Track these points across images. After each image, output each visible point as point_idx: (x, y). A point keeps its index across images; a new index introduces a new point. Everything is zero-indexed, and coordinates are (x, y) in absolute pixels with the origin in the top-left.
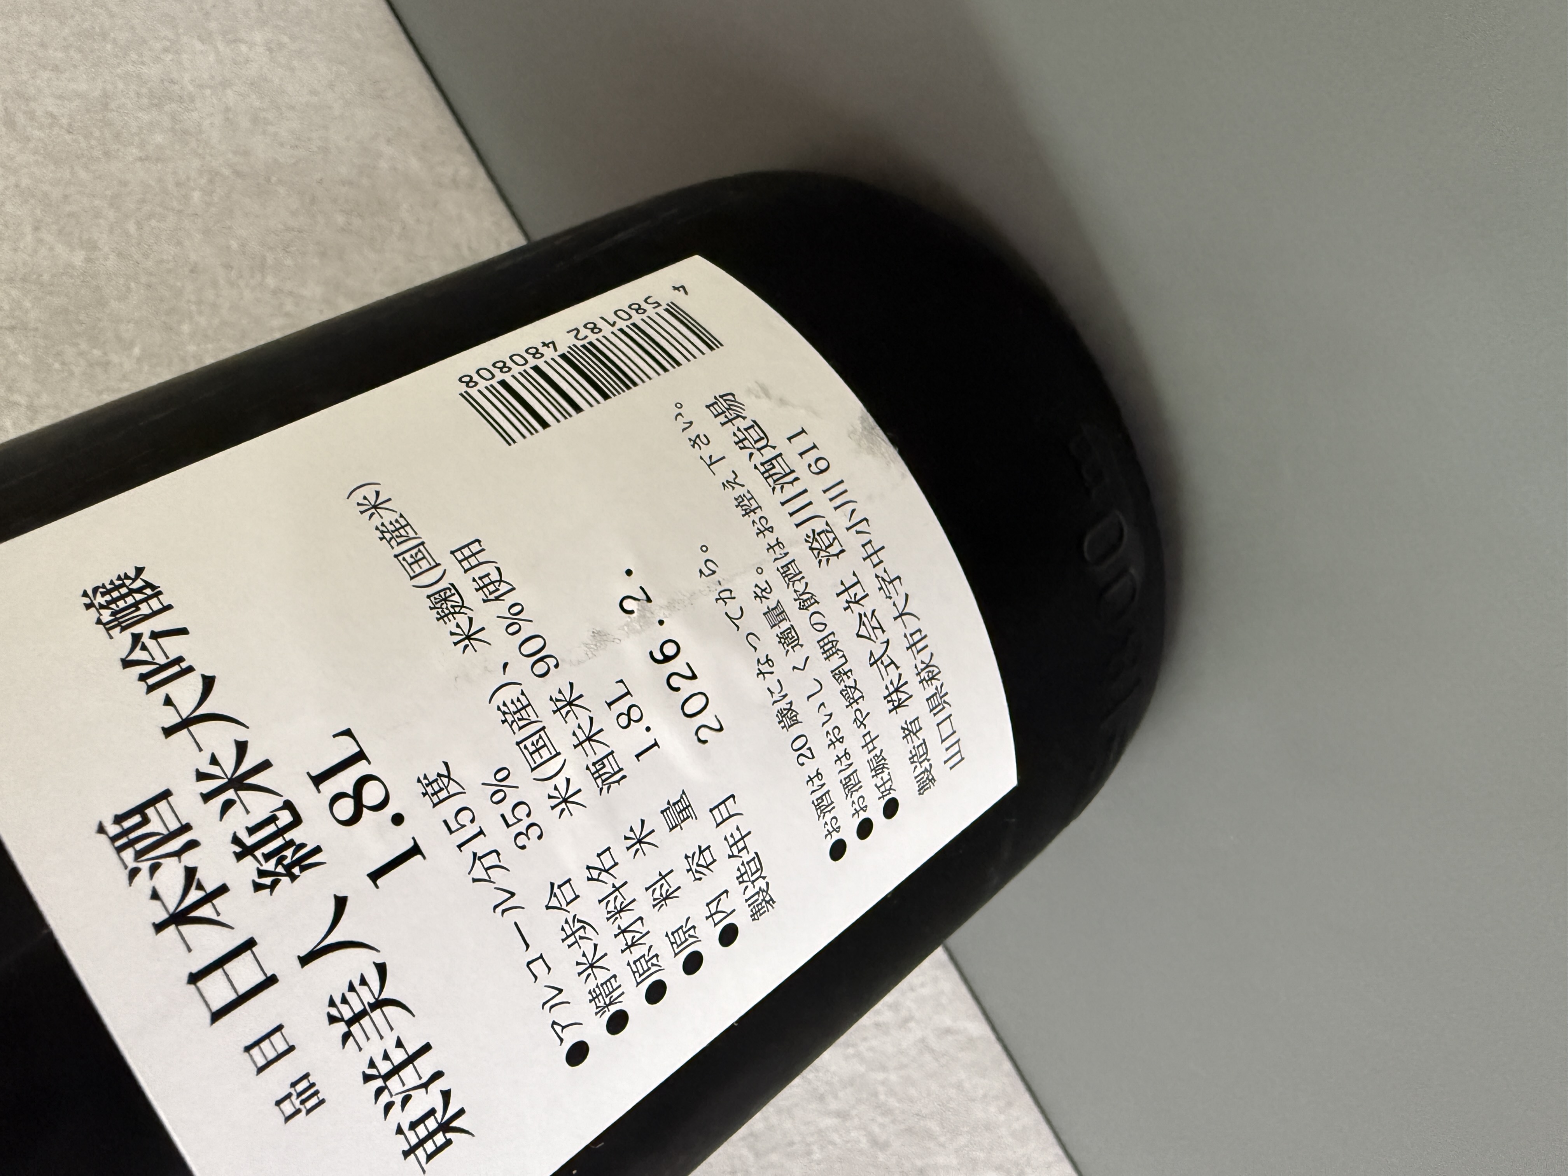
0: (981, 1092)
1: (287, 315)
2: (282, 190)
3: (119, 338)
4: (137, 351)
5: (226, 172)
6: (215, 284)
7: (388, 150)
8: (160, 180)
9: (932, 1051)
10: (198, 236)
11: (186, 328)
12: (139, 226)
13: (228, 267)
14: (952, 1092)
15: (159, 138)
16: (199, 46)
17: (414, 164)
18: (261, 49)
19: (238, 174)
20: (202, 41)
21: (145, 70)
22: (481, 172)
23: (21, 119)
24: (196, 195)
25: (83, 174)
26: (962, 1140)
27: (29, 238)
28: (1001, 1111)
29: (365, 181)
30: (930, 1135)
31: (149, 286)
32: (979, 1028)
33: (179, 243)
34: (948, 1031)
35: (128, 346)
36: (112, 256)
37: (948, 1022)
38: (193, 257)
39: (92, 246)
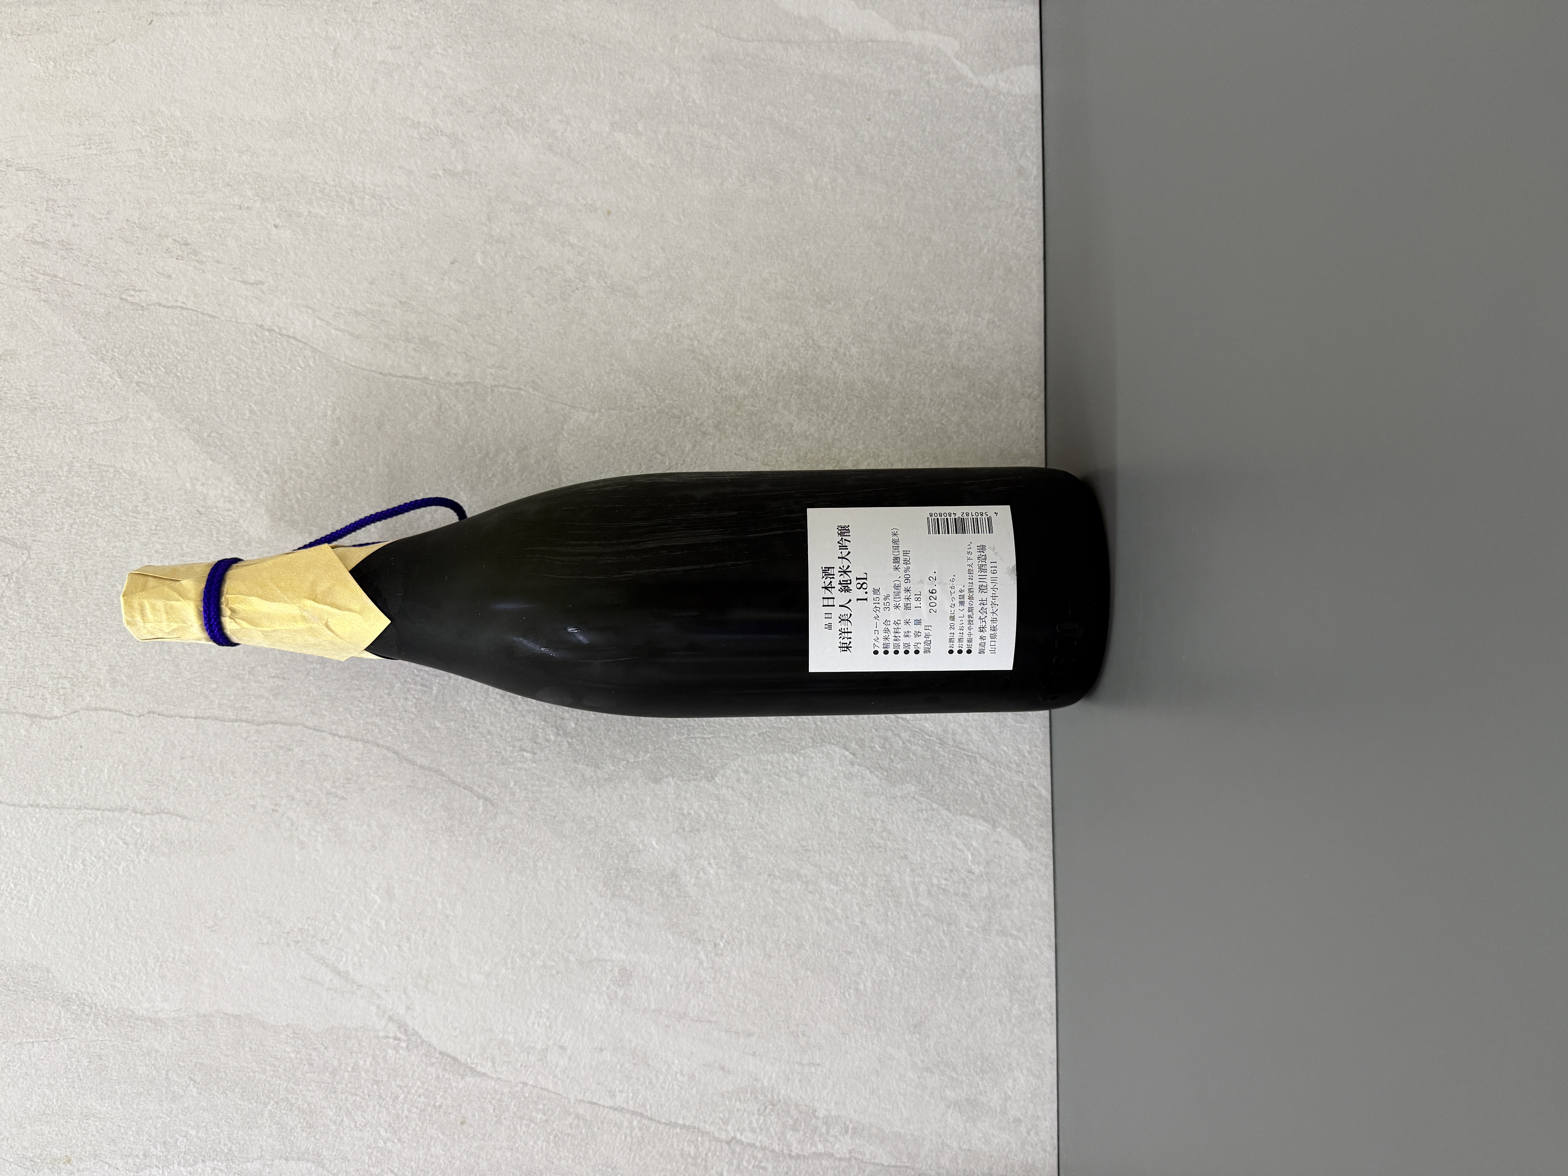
0: (1032, 814)
1: (942, 424)
2: (964, 378)
3: (886, 412)
4: (889, 418)
5: (949, 365)
6: (924, 404)
7: (1011, 375)
8: (926, 362)
9: (1022, 787)
10: (928, 386)
11: (908, 416)
12: (911, 375)
13: (931, 400)
14: (1022, 806)
15: (933, 345)
16: (964, 314)
17: (1018, 383)
18: (985, 322)
19: (953, 367)
20: (966, 312)
21: (941, 319)
22: (1043, 396)
23: (894, 326)
24: (935, 370)
25: (903, 352)
26: (1016, 823)
27: (876, 368)
28: (1037, 825)
29: (996, 385)
30: (1005, 812)
31: (904, 397)
32: (1046, 794)
33: (920, 386)
34: (1033, 786)
35: (887, 415)
36: (898, 383)
37: (1036, 784)
38: (923, 392)
39: (893, 377)
